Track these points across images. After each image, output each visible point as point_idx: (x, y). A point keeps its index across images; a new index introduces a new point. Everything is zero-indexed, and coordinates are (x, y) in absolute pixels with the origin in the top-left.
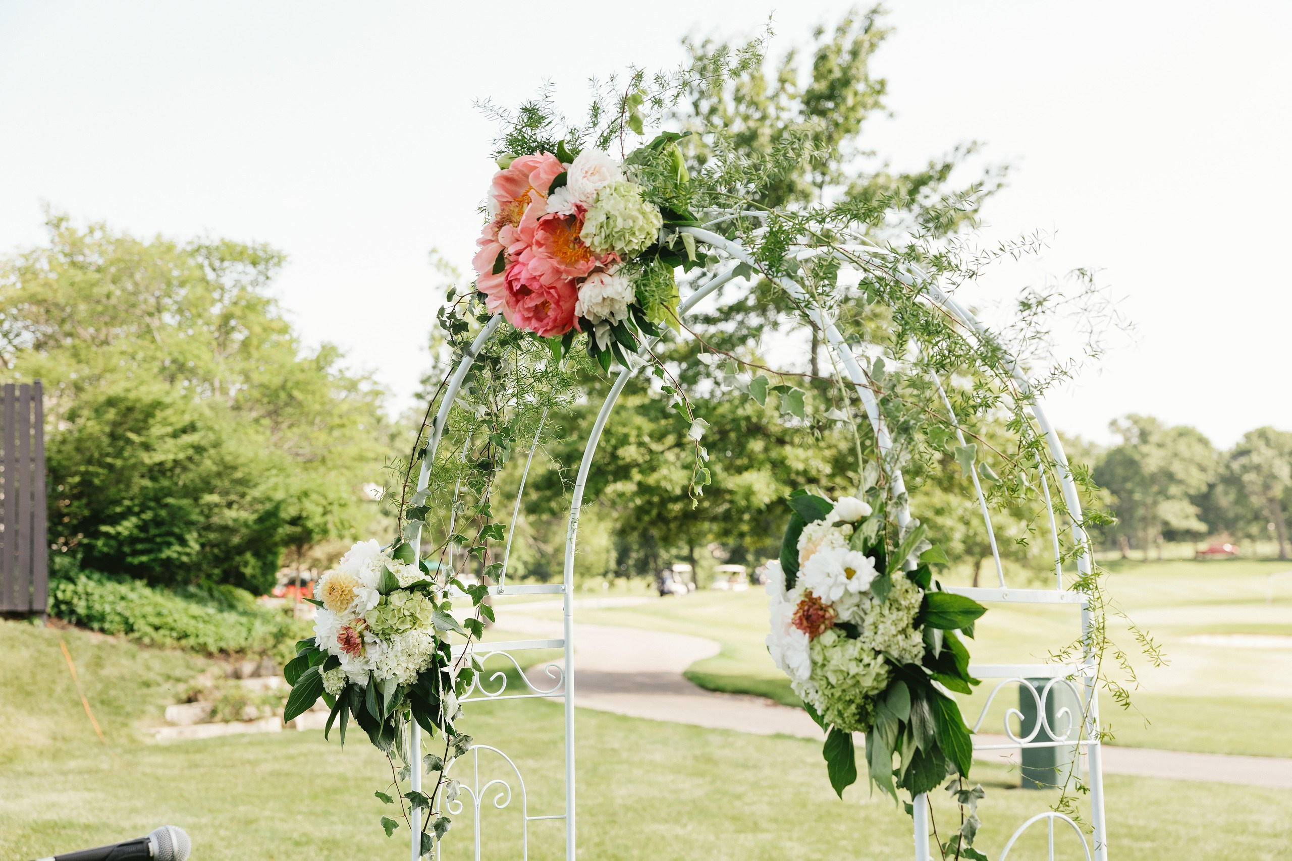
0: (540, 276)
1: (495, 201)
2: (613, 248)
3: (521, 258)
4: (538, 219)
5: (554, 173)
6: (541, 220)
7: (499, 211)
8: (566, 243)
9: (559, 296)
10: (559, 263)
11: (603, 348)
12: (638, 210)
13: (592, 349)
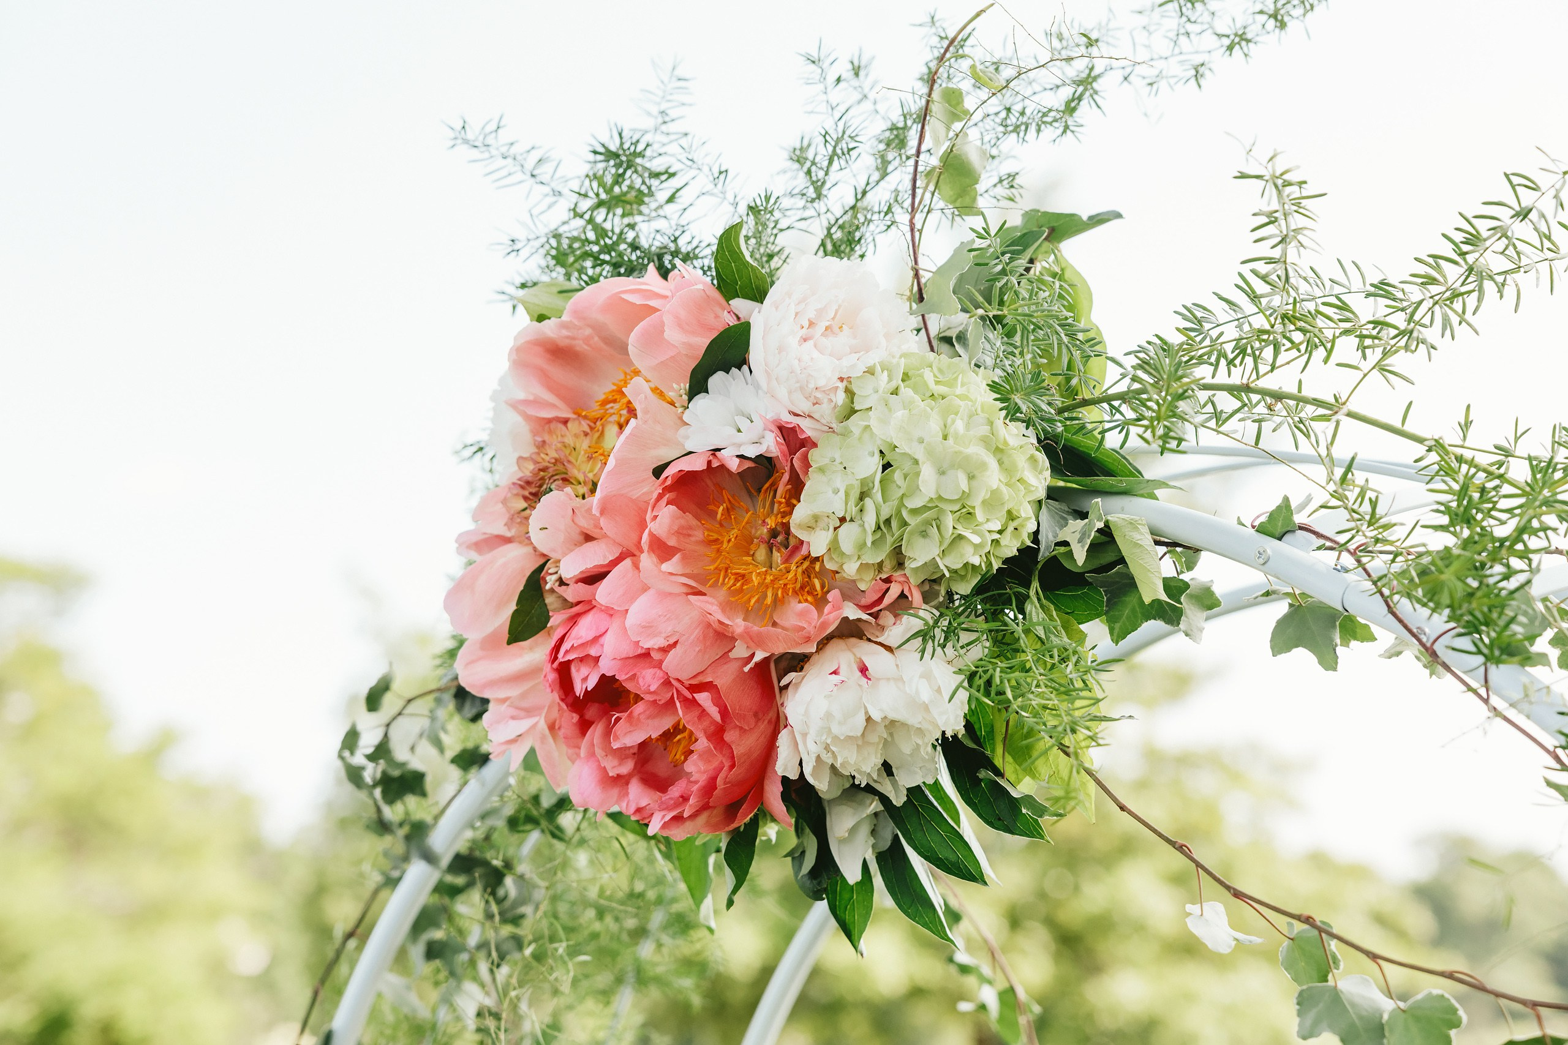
0: (665, 650)
1: (514, 419)
2: (899, 559)
3: (603, 592)
4: (658, 472)
5: (705, 327)
6: (670, 472)
7: (528, 451)
8: (746, 545)
9: (724, 712)
10: (727, 606)
11: (852, 874)
12: (985, 441)
13: (814, 873)
